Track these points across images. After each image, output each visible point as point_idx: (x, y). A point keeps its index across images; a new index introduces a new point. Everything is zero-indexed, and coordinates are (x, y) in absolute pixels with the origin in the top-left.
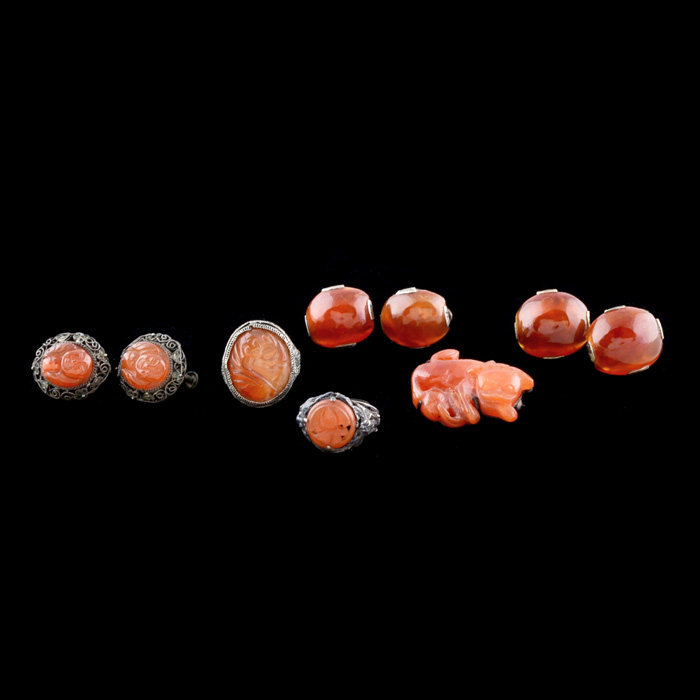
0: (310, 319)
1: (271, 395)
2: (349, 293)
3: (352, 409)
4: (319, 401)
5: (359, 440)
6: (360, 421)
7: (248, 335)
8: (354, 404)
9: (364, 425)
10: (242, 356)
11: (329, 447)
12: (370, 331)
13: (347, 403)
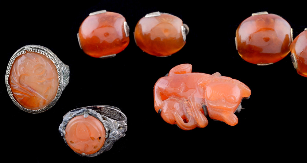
0: (81, 36)
1: (44, 103)
2: (109, 16)
3: (102, 123)
4: (75, 116)
5: (110, 146)
6: (109, 132)
7: (23, 58)
8: (104, 119)
9: (113, 135)
10: (19, 75)
11: (84, 154)
12: (126, 45)
13: (97, 118)
